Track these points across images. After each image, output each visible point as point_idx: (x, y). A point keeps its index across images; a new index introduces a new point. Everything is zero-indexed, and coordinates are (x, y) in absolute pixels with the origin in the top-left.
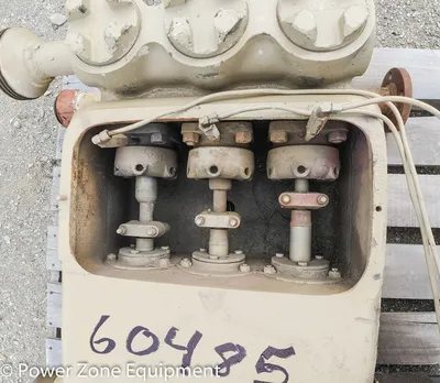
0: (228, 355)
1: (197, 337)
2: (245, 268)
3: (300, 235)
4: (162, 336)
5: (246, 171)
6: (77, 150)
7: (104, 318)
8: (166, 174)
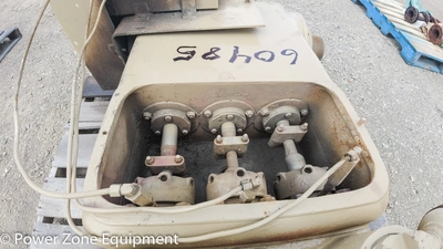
0: (212, 55)
1: (232, 60)
2: (208, 112)
3: (170, 137)
4: (254, 60)
5: (212, 178)
6: (370, 166)
7: (294, 63)
8: (283, 174)
